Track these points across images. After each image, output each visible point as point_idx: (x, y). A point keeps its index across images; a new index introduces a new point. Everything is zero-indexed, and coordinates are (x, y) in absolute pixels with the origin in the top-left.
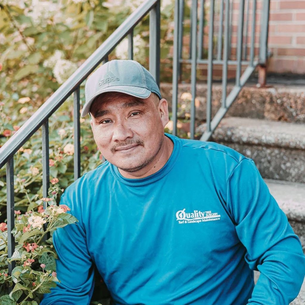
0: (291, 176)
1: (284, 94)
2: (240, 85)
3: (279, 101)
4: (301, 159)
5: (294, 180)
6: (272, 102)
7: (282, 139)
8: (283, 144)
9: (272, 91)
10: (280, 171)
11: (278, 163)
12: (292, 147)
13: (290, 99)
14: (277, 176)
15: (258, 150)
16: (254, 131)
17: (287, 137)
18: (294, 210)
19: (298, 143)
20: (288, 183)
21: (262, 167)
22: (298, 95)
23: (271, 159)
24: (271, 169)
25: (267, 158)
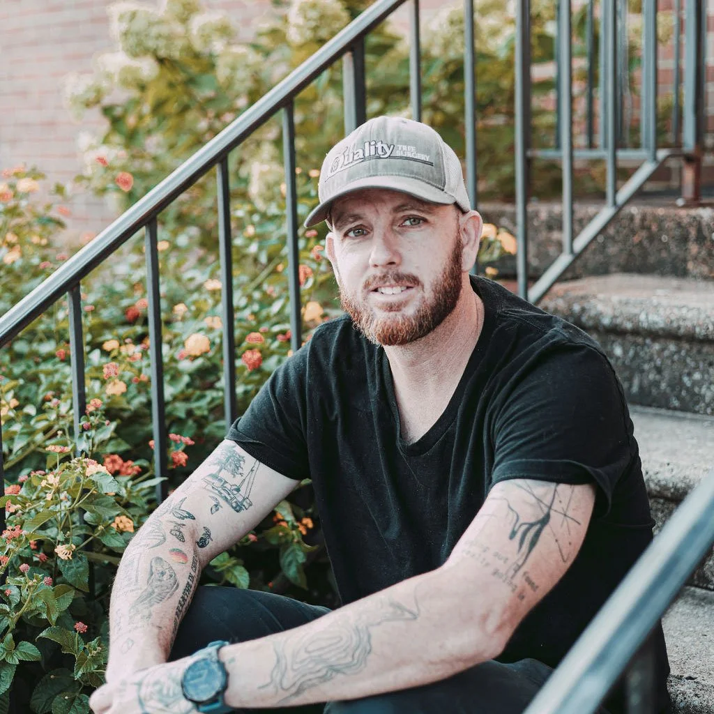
0: (704, 402)
2: (615, 203)
5: (709, 411)
6: (701, 238)
7: (678, 319)
8: (682, 331)
10: (681, 391)
11: (677, 374)
12: (701, 338)
14: (676, 403)
15: (636, 344)
16: (627, 303)
17: (690, 315)
18: (657, 473)
19: (711, 327)
20: (698, 416)
21: (646, 382)
23: (662, 364)
24: (663, 385)
25: (655, 362)
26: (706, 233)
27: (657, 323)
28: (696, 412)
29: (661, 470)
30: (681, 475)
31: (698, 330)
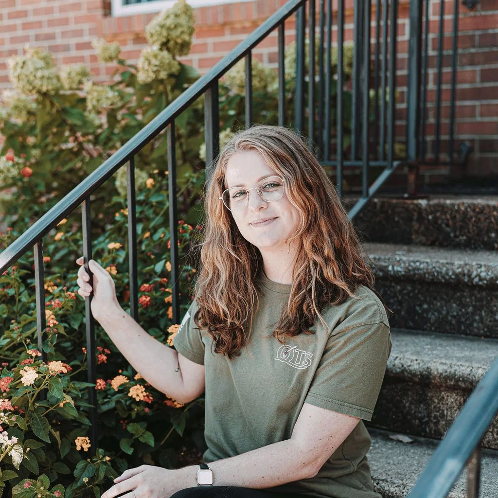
0: (430, 323)
1: (438, 205)
2: (368, 195)
3: (430, 217)
4: (442, 299)
5: (433, 328)
6: (421, 219)
7: (414, 269)
8: (417, 277)
9: (423, 202)
10: (415, 316)
11: (412, 305)
12: (429, 280)
13: (445, 213)
14: (411, 324)
16: (379, 260)
17: (422, 266)
18: (410, 366)
19: (436, 274)
20: (426, 332)
22: (456, 208)
23: (402, 299)
24: (403, 313)
25: (398, 298)
26: (424, 215)
27: (400, 272)
28: (424, 330)
29: (412, 364)
30: (425, 367)
31: (427, 275)
